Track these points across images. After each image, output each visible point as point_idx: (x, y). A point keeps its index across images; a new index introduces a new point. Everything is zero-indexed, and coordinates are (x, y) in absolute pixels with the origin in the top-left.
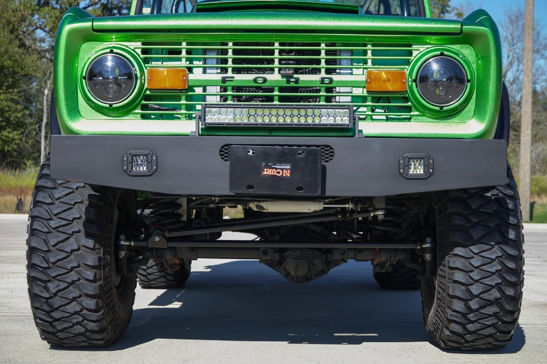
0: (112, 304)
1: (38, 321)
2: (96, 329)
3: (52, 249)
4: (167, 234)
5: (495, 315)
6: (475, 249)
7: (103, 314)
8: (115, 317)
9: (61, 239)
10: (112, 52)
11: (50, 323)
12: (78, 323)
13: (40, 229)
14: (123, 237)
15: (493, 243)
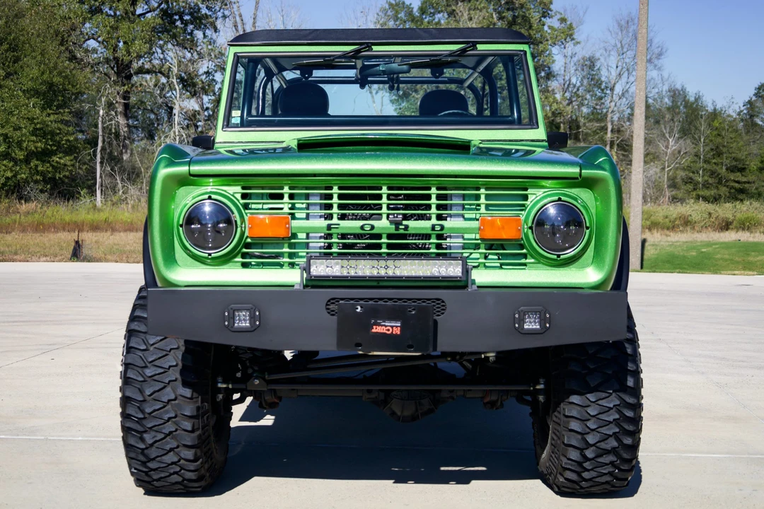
0: (210, 452)
1: (133, 470)
2: (194, 478)
3: (148, 398)
4: (266, 376)
5: (612, 463)
6: (592, 397)
7: (202, 463)
8: (213, 463)
9: (157, 389)
10: (210, 198)
11: (146, 473)
12: (175, 473)
13: (135, 378)
14: (220, 379)
15: (611, 391)
